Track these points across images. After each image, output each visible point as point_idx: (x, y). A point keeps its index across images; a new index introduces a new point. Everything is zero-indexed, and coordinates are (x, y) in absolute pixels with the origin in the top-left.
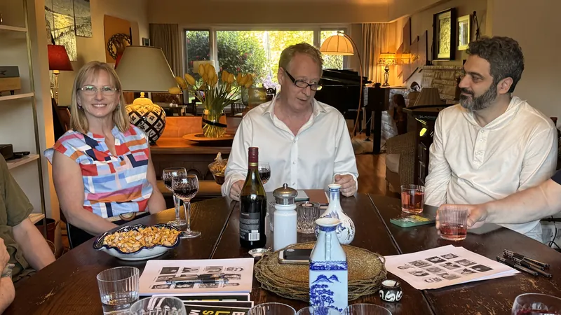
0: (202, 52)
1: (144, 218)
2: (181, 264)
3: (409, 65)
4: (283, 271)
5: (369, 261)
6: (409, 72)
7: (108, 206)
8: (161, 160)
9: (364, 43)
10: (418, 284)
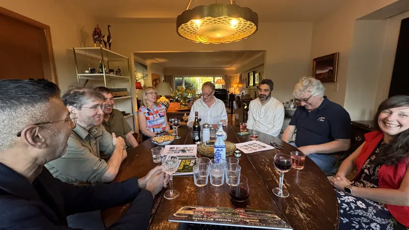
1: (164, 133)
2: (176, 146)
4: (206, 148)
5: (232, 146)
7: (153, 129)
8: (169, 116)
10: (246, 152)
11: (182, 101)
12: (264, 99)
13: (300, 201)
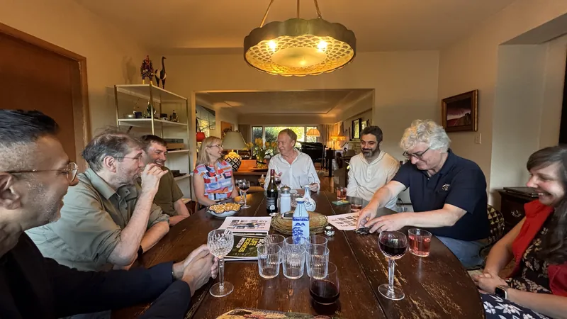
0: (259, 135)
2: (240, 218)
3: (343, 141)
4: (283, 221)
5: (321, 219)
6: (343, 144)
7: (215, 194)
8: (237, 176)
9: (324, 131)
10: (340, 228)
11: (258, 158)
12: (370, 154)
13: (422, 308)
